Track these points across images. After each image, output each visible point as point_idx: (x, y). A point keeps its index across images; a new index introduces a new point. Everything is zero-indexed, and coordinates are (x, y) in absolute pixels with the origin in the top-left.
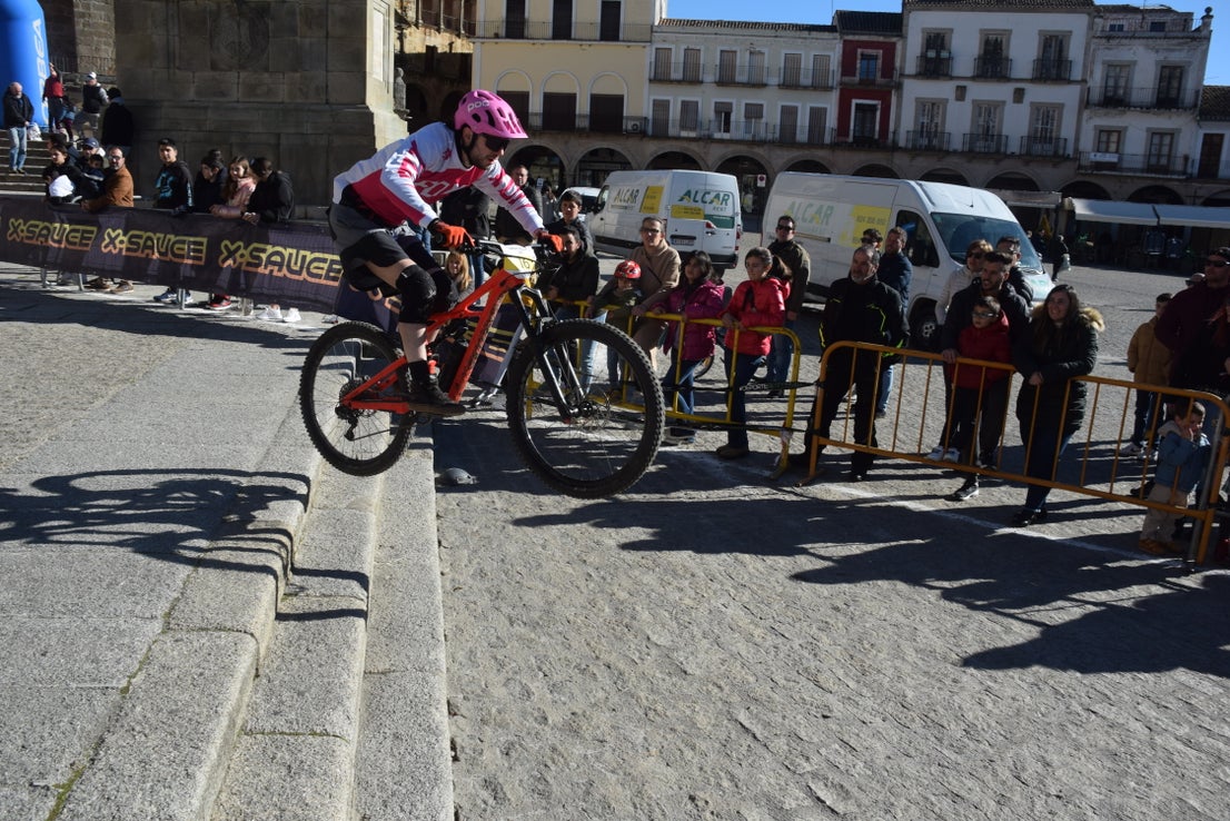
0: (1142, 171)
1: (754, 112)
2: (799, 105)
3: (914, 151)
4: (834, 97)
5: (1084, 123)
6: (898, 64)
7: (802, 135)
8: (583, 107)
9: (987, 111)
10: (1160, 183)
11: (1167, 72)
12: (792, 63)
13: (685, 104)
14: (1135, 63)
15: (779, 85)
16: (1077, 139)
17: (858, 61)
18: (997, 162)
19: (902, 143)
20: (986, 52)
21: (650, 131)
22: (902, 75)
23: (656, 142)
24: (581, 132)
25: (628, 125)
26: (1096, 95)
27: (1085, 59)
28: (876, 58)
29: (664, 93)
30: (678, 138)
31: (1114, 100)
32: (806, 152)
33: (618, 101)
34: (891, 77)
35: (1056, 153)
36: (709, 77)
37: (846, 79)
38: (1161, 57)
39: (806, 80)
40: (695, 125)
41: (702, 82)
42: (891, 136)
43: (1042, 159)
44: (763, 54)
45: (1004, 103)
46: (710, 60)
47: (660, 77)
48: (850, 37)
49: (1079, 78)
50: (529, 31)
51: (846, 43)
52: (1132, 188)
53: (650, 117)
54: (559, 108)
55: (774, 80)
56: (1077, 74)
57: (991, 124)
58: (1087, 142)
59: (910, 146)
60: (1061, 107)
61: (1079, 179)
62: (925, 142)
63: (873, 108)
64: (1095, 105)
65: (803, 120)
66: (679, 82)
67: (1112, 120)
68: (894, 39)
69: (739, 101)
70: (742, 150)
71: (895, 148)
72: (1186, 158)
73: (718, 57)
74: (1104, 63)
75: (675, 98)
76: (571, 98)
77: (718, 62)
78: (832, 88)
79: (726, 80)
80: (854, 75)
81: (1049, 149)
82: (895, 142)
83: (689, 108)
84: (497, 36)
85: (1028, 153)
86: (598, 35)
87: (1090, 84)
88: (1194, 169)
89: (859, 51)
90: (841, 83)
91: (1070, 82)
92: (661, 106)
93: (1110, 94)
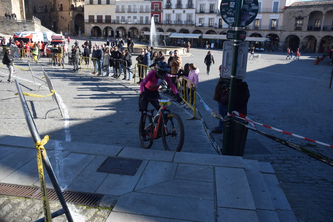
0: (208, 27)
1: (135, 18)
2: (143, 16)
3: (166, 25)
4: (150, 14)
5: (196, 17)
6: (162, 6)
7: (144, 22)
8: (104, 18)
9: (179, 15)
10: (211, 29)
11: (212, 6)
12: (142, 7)
13: (122, 16)
14: (205, 4)
15: (139, 12)
16: (195, 21)
17: (154, 6)
18: (181, 26)
19: (163, 23)
20: (178, 3)
21: (116, 23)
22: (163, 9)
23: (117, 25)
24: (104, 23)
25: (112, 22)
26: (198, 11)
27: (196, 4)
28: (158, 5)
29: (118, 15)
30: (121, 24)
31: (202, 12)
32: (145, 26)
33: (110, 16)
34: (161, 9)
35: (192, 24)
36: (126, 11)
37: (152, 10)
38: (210, 2)
39: (145, 11)
40: (124, 21)
41: (125, 12)
42: (161, 22)
43: (189, 25)
44: (136, 6)
45: (181, 14)
46: (126, 7)
47: (117, 12)
48: (152, 1)
49: (195, 8)
50: (94, 3)
51: (152, 2)
52: (206, 31)
53: (116, 20)
54: (100, 18)
55: (138, 11)
56: (194, 7)
57: (179, 18)
58: (197, 21)
59: (165, 23)
60: (192, 14)
61: (196, 29)
62: (168, 23)
63: (158, 16)
64: (198, 13)
65: (144, 19)
66: (120, 12)
67: (201, 16)
68: (161, 1)
69: (132, 15)
70: (133, 26)
71: (162, 24)
72: (216, 24)
73: (128, 7)
74: (200, 4)
75: (120, 15)
76: (102, 16)
77: (128, 8)
78: (149, 12)
79: (129, 12)
80: (154, 9)
81: (190, 23)
82: (162, 23)
83: (123, 18)
84: (88, 4)
85: (187, 24)
86: (106, 3)
87: (197, 9)
88: (218, 26)
89: (154, 4)
90: (151, 11)
91: (193, 8)
92: (118, 17)
93: (202, 11)
